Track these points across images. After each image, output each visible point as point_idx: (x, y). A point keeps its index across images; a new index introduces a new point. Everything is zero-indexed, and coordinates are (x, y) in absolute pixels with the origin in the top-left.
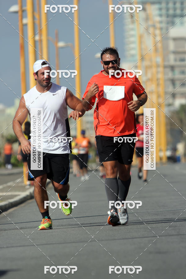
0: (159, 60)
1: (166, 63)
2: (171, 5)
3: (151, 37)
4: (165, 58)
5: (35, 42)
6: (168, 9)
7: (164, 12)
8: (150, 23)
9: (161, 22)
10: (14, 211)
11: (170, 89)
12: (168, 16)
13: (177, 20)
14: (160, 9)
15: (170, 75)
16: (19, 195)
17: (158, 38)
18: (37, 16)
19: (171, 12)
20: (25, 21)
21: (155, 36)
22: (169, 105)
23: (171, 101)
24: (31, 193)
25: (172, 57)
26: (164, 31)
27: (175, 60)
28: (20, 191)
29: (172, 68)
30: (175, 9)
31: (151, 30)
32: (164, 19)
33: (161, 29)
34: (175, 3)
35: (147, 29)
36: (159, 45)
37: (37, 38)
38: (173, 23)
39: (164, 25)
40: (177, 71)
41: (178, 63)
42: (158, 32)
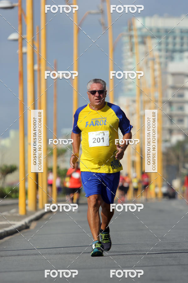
0: (157, 95)
1: (165, 99)
2: (170, 40)
3: (151, 71)
4: (163, 94)
5: (34, 71)
6: (167, 44)
7: (163, 46)
8: (150, 57)
9: (160, 57)
10: (9, 239)
11: (168, 125)
12: (167, 51)
13: (177, 56)
14: (160, 44)
15: (168, 111)
16: (14, 224)
17: (157, 73)
18: (36, 45)
19: (170, 47)
20: (24, 50)
21: (154, 70)
22: (166, 141)
23: (167, 137)
24: (26, 223)
25: (170, 92)
26: (163, 66)
27: (174, 96)
28: (14, 221)
29: (170, 103)
30: (174, 44)
31: (150, 64)
32: (163, 53)
33: (160, 64)
34: (175, 38)
35: (147, 63)
36: (158, 80)
37: (36, 67)
38: (172, 58)
39: (163, 60)
40: (175, 106)
41: (176, 99)
42: (157, 67)
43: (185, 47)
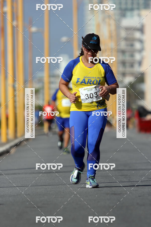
4: (118, 44)
6: (120, 4)
11: (121, 69)
12: (120, 9)
13: (128, 13)
15: (121, 58)
17: (113, 28)
19: (123, 6)
21: (110, 25)
25: (123, 43)
29: (123, 52)
30: (126, 4)
31: (107, 20)
32: (118, 12)
35: (104, 20)
36: (114, 33)
38: (124, 15)
40: (127, 54)
42: (112, 22)
43: (135, 6)
